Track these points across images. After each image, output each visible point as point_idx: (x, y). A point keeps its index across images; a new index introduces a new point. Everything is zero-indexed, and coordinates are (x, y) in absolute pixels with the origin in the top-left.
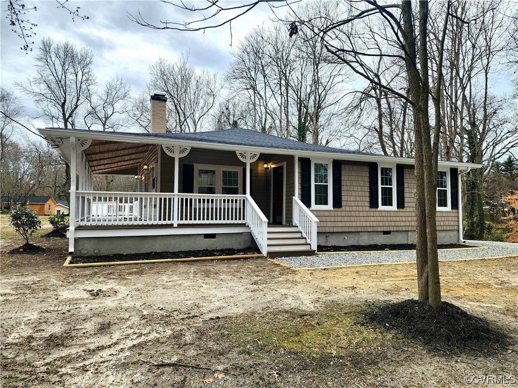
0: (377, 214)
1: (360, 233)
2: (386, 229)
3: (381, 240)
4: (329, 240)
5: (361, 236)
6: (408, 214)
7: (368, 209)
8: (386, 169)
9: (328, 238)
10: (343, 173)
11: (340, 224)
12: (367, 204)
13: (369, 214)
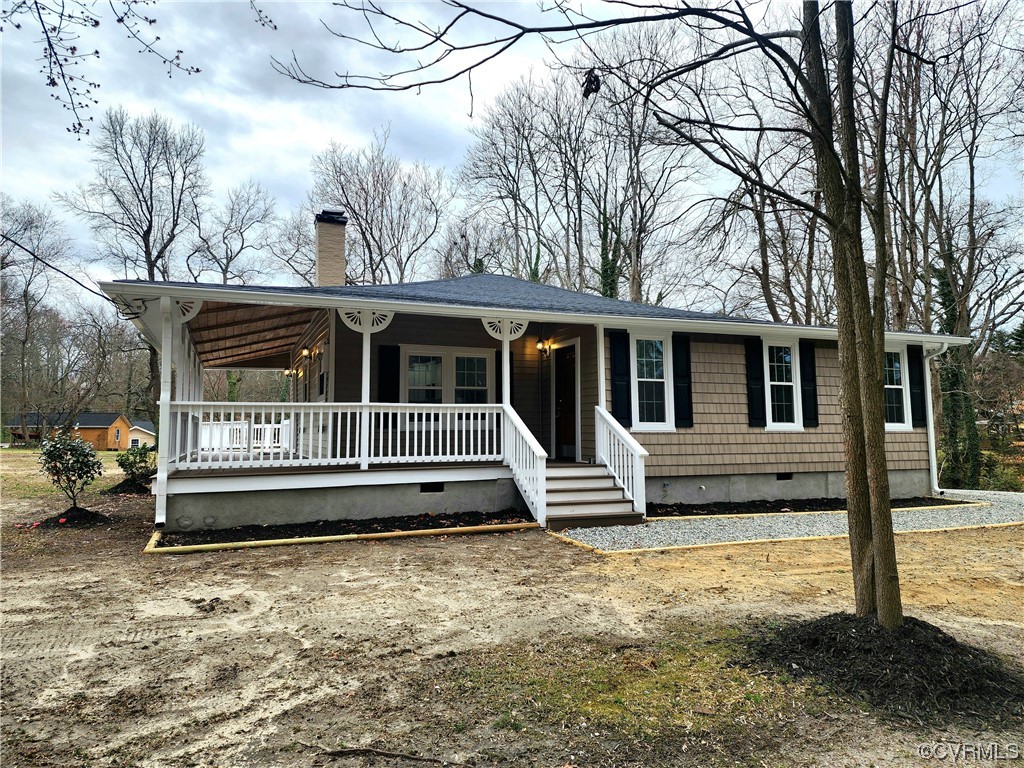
0: (764, 439)
1: (732, 479)
2: (782, 469)
3: (773, 490)
4: (669, 492)
5: (734, 483)
6: (825, 438)
7: (745, 428)
8: (779, 349)
9: (668, 488)
10: (694, 357)
11: (691, 460)
12: (744, 419)
13: (748, 439)
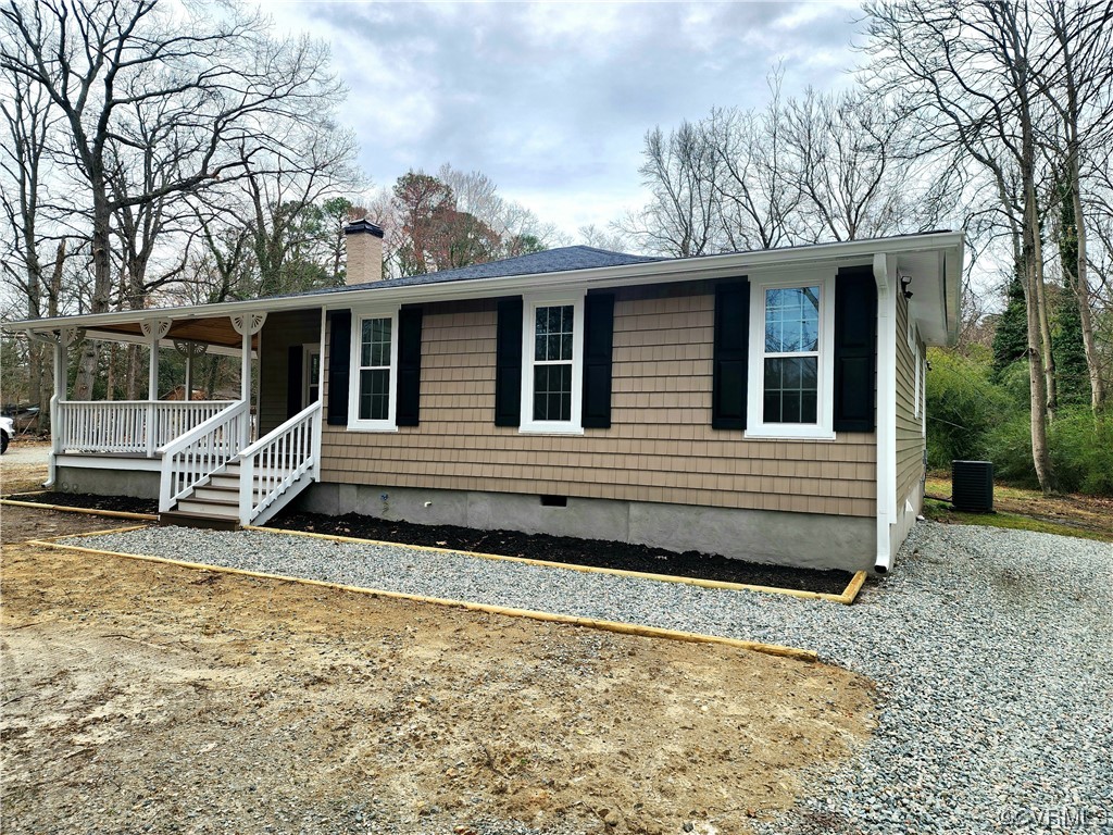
0: (518, 443)
1: (471, 497)
2: (552, 490)
3: (535, 520)
4: (391, 506)
5: (472, 503)
6: (624, 446)
7: (490, 428)
8: (555, 311)
9: (389, 501)
10: (426, 336)
11: (413, 468)
12: (490, 415)
13: (492, 443)
